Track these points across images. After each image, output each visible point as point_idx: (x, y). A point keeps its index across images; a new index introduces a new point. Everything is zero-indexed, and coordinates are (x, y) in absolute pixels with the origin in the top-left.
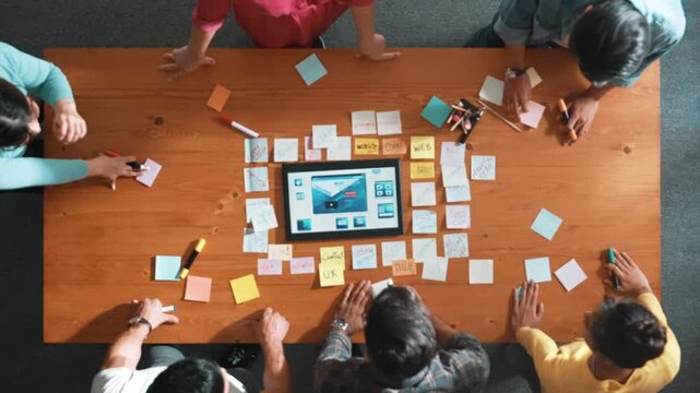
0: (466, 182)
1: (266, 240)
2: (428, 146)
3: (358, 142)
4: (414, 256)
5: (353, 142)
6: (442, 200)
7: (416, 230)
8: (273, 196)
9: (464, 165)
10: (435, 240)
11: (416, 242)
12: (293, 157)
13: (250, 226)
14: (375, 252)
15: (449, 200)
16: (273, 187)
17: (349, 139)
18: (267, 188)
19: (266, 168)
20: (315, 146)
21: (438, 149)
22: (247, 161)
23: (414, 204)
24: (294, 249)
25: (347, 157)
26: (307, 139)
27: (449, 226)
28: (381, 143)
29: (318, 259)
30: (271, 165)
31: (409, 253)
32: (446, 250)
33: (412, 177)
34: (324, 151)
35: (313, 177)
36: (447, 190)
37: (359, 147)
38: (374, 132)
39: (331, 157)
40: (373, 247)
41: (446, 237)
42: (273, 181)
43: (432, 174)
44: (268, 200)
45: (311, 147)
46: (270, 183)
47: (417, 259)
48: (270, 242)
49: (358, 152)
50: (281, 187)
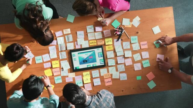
0: (122, 50)
1: (67, 72)
2: (110, 41)
3: (90, 42)
4: (110, 72)
5: (89, 42)
6: (116, 56)
7: (109, 65)
8: (68, 59)
9: (121, 45)
10: (115, 67)
11: (110, 68)
12: (72, 48)
13: (63, 68)
14: (98, 72)
15: (118, 56)
16: (68, 57)
17: (87, 41)
18: (66, 57)
19: (65, 52)
20: (78, 44)
21: (113, 41)
22: (60, 50)
23: (108, 57)
24: (76, 74)
25: (88, 46)
26: (76, 42)
27: (118, 63)
28: (97, 41)
29: (83, 76)
30: (66, 51)
31: (108, 71)
32: (118, 70)
33: (107, 50)
34: (81, 45)
35: (78, 53)
36: (117, 53)
37: (91, 43)
38: (95, 38)
39: (83, 47)
40: (98, 71)
41: (118, 66)
42: (67, 55)
43: (112, 49)
44: (67, 61)
45: (77, 45)
46: (67, 56)
47: (110, 73)
48: (68, 73)
49: (90, 44)
50: (70, 57)
